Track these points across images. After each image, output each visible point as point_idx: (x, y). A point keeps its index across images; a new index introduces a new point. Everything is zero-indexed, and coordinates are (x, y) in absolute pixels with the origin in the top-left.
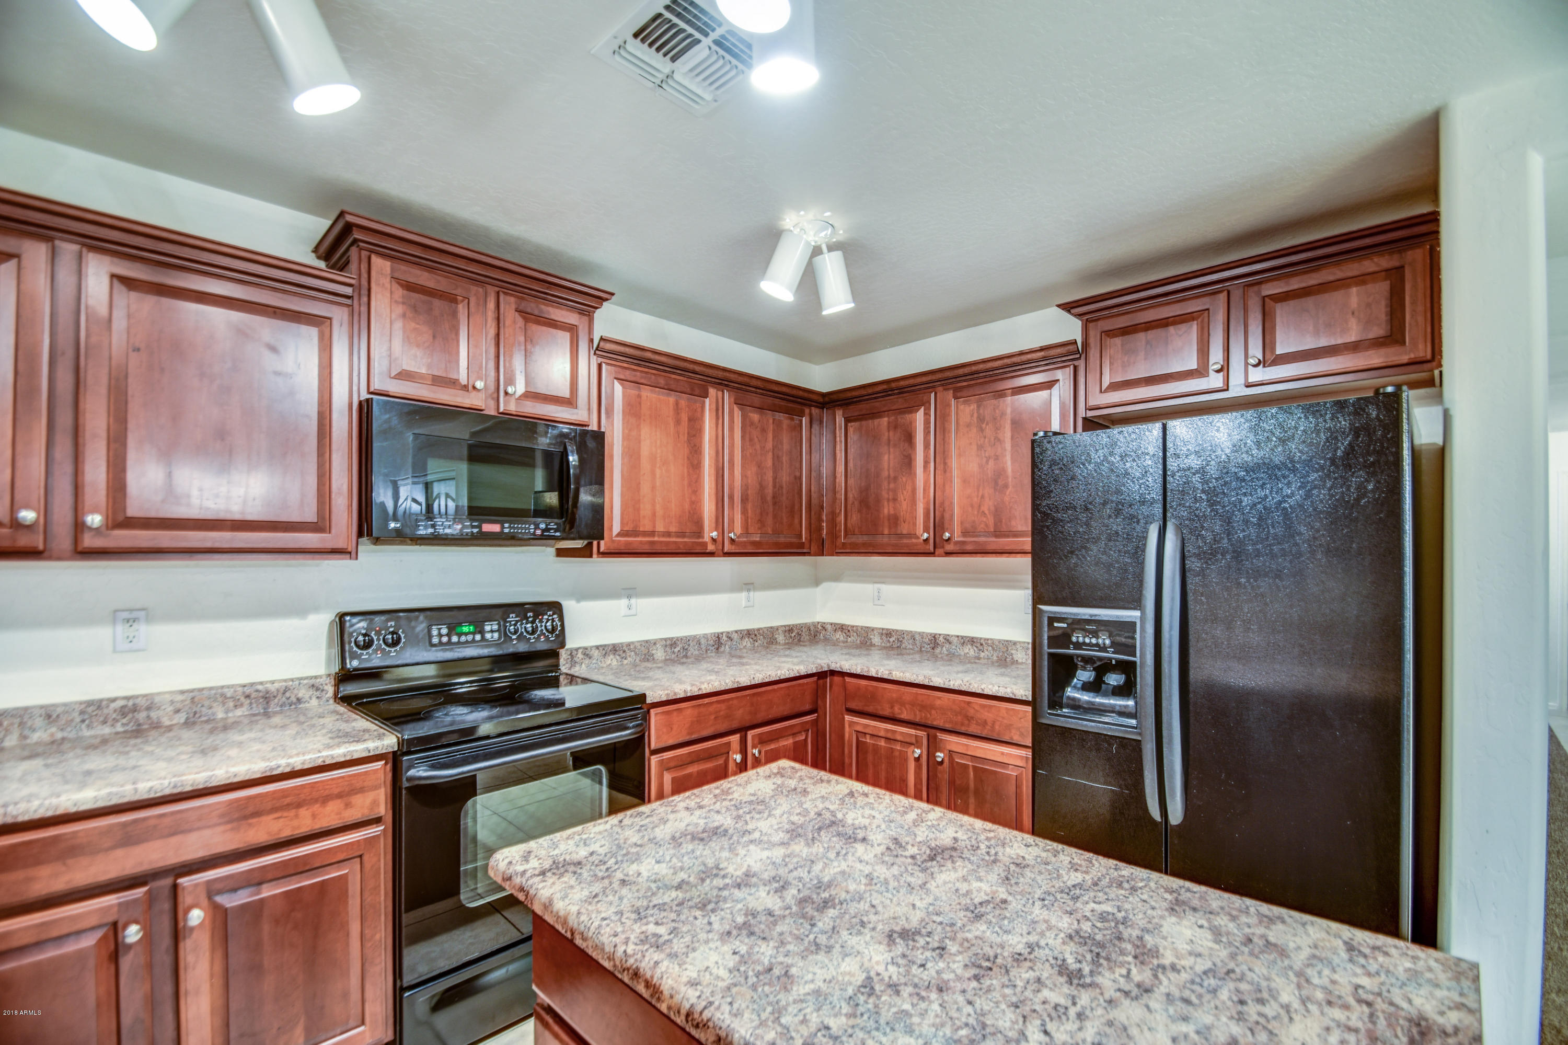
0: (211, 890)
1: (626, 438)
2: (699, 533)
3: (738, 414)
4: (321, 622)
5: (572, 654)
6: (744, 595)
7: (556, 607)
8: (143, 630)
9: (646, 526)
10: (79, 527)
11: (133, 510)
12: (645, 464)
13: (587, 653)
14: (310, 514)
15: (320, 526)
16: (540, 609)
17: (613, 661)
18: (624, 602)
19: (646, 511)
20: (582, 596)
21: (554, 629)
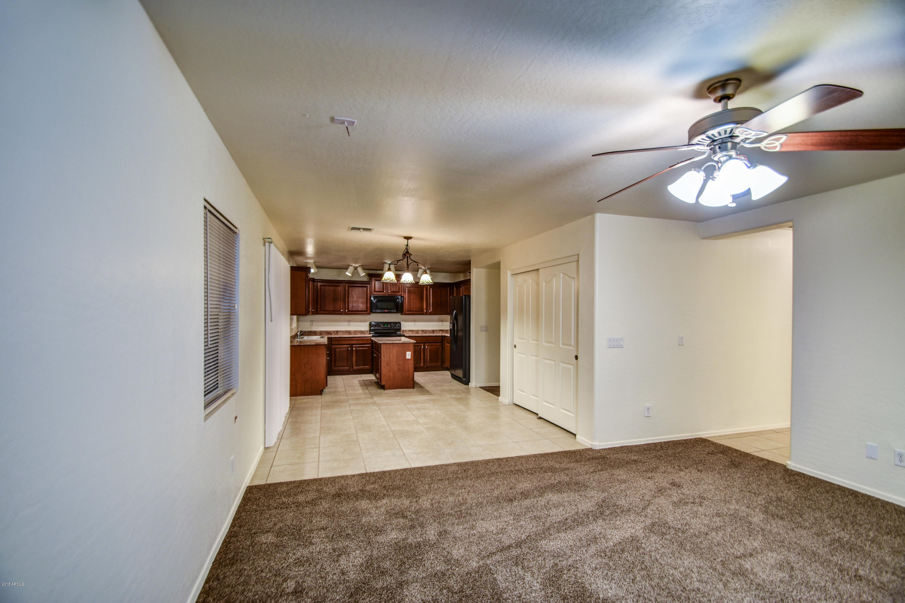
0: (356, 347)
1: (408, 296)
2: (423, 311)
3: (431, 289)
4: (368, 323)
5: (403, 331)
6: (441, 323)
7: (400, 323)
8: (351, 323)
9: (412, 310)
10: (345, 311)
11: (350, 310)
12: (412, 300)
13: (406, 331)
14: (365, 310)
15: (366, 311)
16: (396, 323)
17: (410, 332)
18: (413, 323)
19: (412, 307)
20: (406, 321)
21: (399, 326)
